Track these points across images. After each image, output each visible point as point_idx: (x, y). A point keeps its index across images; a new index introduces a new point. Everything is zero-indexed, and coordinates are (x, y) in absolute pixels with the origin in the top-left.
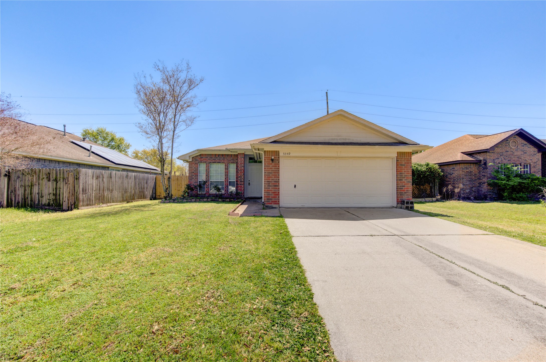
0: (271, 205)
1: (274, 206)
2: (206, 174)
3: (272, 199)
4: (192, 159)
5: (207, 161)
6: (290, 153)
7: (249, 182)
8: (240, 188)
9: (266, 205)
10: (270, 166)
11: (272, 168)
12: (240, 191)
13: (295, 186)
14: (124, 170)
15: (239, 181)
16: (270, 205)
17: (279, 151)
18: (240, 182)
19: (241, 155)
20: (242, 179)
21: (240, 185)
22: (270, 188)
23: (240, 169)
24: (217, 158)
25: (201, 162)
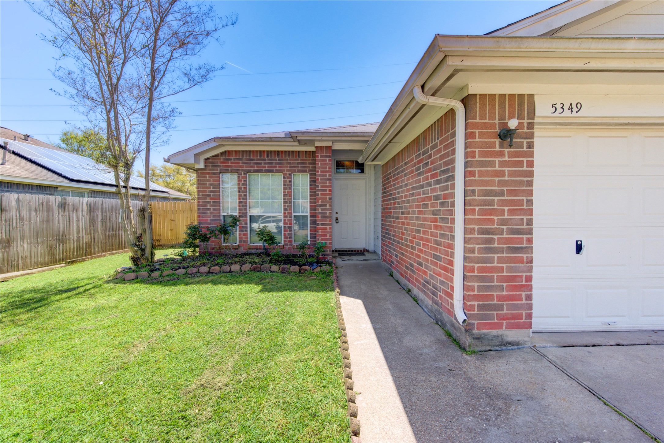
0: (499, 332)
1: (512, 335)
2: (239, 199)
3: (501, 308)
4: (205, 163)
5: (241, 167)
6: (579, 107)
7: (337, 216)
8: (322, 232)
9: (475, 331)
10: (492, 164)
11: (501, 174)
12: (322, 240)
13: (579, 248)
15: (320, 216)
16: (494, 332)
17: (531, 96)
18: (322, 217)
19: (324, 150)
20: (328, 210)
21: (322, 224)
22: (491, 261)
23: (322, 187)
24: (264, 160)
25: (227, 171)
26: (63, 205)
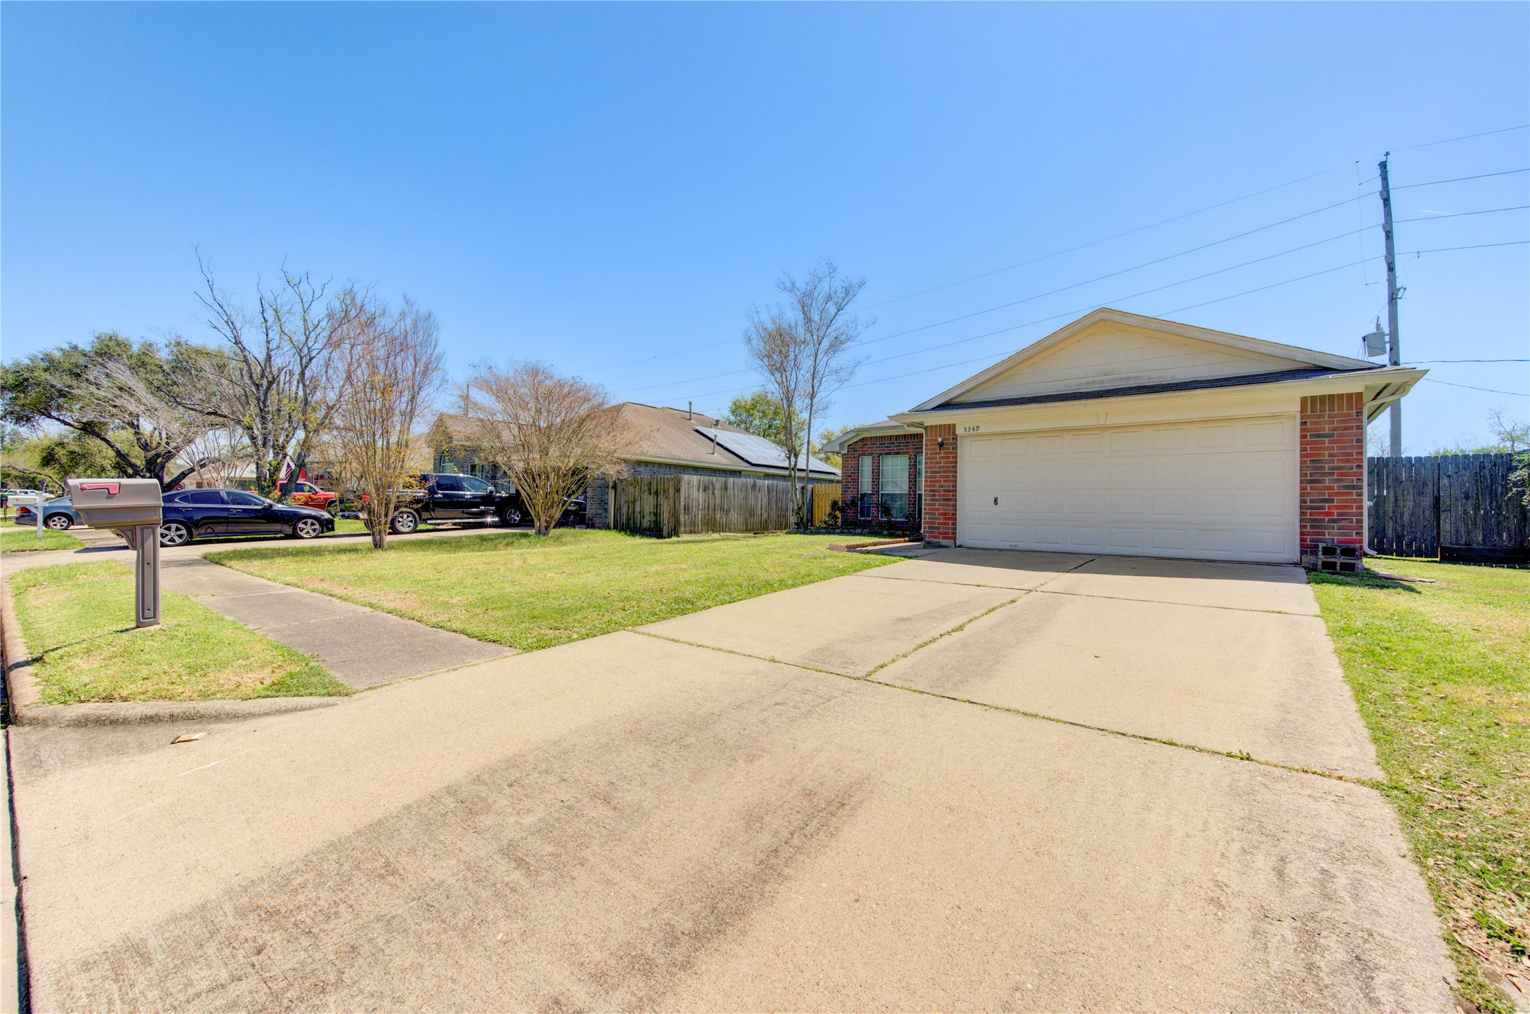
0: (938, 540)
1: (944, 542)
2: (874, 479)
3: (939, 528)
4: (848, 448)
5: (876, 450)
6: (978, 428)
9: (927, 539)
10: (936, 458)
11: (940, 463)
13: (996, 500)
14: (767, 476)
16: (936, 540)
17: (954, 425)
22: (934, 505)
24: (894, 443)
25: (864, 454)
26: (754, 486)
